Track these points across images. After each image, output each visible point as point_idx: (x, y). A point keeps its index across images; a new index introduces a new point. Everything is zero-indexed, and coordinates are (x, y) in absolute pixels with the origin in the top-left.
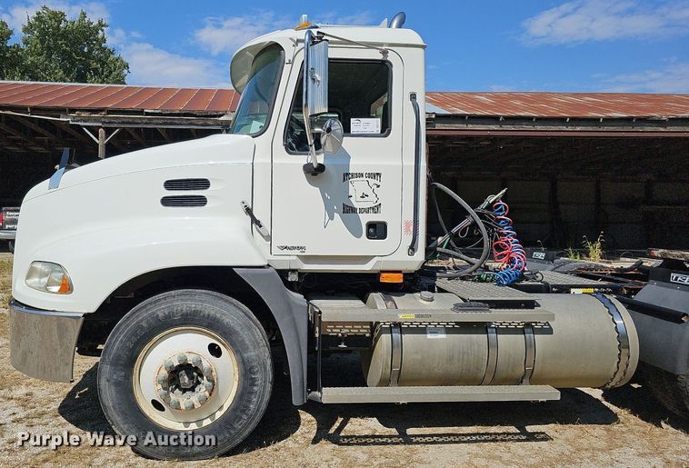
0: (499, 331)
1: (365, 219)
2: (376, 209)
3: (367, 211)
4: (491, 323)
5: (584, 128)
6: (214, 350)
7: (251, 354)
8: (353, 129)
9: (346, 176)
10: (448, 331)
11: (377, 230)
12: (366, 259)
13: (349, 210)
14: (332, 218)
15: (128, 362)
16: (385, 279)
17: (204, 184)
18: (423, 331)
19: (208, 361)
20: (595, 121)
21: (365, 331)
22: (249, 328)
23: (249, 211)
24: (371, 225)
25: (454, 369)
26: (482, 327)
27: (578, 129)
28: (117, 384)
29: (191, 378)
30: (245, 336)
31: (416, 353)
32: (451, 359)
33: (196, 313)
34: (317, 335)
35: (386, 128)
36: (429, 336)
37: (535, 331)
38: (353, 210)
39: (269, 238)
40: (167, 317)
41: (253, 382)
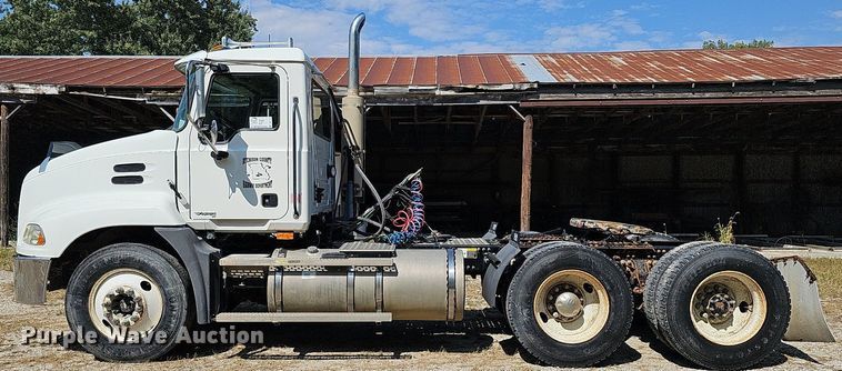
0: (356, 273)
1: (260, 192)
2: (268, 184)
3: (261, 186)
4: (351, 267)
5: (714, 95)
6: (146, 286)
7: (170, 288)
8: (252, 125)
9: (245, 159)
10: (318, 273)
11: (270, 200)
12: (263, 222)
13: (248, 185)
14: (234, 192)
15: (85, 293)
16: (280, 237)
17: (141, 167)
18: (300, 273)
19: (139, 292)
20: (726, 86)
21: (259, 274)
22: (169, 271)
23: (174, 187)
24: (265, 197)
25: (323, 301)
26: (344, 270)
27: (707, 95)
28: (77, 307)
29: (128, 304)
30: (166, 276)
31: (293, 289)
32: (319, 294)
33: (130, 259)
34: (224, 277)
35: (276, 124)
36: (303, 277)
37: (384, 273)
38: (250, 185)
39: (188, 206)
40: (110, 261)
41: (172, 308)
